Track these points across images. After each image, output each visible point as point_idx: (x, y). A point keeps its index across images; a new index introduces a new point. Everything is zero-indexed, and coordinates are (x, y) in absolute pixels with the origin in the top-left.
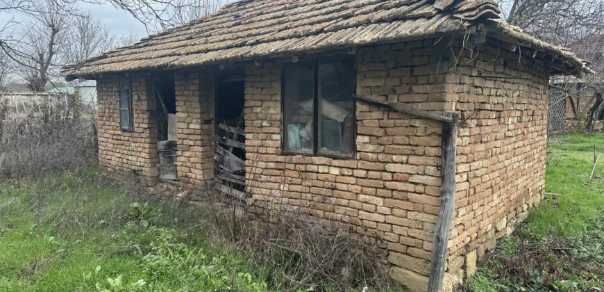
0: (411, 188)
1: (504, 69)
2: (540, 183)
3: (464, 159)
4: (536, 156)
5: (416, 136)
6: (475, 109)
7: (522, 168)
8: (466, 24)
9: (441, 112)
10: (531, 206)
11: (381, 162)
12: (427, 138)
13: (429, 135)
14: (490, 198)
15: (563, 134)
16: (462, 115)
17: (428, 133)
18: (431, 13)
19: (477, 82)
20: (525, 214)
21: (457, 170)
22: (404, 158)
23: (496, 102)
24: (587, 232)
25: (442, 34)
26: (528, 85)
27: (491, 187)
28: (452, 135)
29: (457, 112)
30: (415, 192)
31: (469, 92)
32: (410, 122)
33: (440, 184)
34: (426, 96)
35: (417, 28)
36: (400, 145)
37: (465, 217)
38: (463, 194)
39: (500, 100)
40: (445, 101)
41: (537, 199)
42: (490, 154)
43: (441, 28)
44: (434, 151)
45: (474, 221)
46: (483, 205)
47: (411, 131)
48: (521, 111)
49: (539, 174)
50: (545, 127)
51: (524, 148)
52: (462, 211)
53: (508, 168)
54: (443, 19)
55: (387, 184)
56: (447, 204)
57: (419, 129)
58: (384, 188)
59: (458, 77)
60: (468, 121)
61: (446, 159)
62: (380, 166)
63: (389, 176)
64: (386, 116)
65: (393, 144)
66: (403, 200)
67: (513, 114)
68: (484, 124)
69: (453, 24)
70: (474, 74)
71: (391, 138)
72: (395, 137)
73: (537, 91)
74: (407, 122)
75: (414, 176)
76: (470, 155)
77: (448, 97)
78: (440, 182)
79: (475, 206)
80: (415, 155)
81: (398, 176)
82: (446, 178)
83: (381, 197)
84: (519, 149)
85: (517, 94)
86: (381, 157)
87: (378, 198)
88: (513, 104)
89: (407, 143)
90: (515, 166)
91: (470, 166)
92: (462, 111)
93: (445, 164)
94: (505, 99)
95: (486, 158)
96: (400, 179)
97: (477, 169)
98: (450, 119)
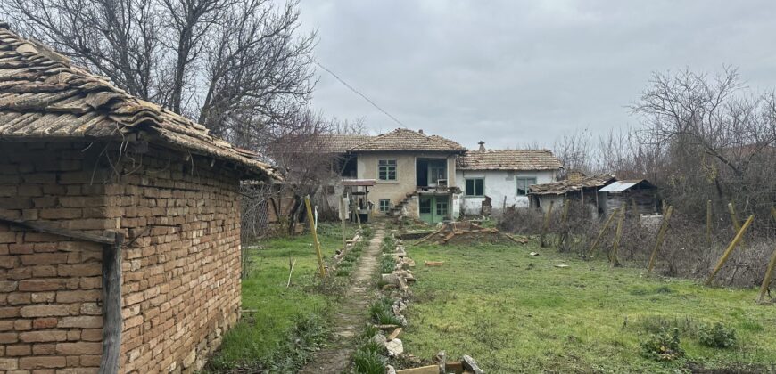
0: (61, 336)
1: (184, 175)
2: (235, 301)
3: (135, 287)
4: (229, 271)
5: (67, 264)
6: (147, 225)
7: (212, 287)
8: (123, 130)
9: (100, 232)
10: (225, 329)
11: (13, 306)
12: (83, 266)
13: (85, 262)
14: (173, 331)
15: (267, 239)
16: (131, 233)
17: (84, 259)
18: (80, 109)
19: (149, 192)
20: (219, 341)
21: (125, 302)
22: (50, 296)
23: (176, 214)
24: (279, 347)
25: (94, 138)
26: (215, 193)
27: (174, 316)
28: (115, 260)
29: (122, 231)
30: (66, 341)
31: (138, 205)
32: (58, 246)
33: (101, 325)
34: (80, 211)
35: (61, 126)
36: (44, 278)
37: (140, 361)
38: (134, 332)
39: (180, 211)
40: (106, 218)
41: (233, 319)
42: (170, 276)
43: (92, 131)
44: (92, 282)
45: (152, 363)
46: (164, 340)
47: (58, 258)
48: (208, 222)
49: (234, 290)
50: (238, 237)
51: (213, 264)
52: (134, 354)
53: (195, 290)
54: (96, 119)
55: (24, 336)
56: (112, 349)
57: (71, 255)
58: (20, 342)
59: (122, 187)
60: (139, 240)
61: (108, 290)
62: (12, 311)
63: (27, 325)
64: (19, 239)
65: (33, 277)
66: (49, 355)
67: (198, 226)
68: (160, 242)
69: (107, 128)
70: (143, 183)
71: (29, 270)
72: (35, 267)
73: (226, 199)
74: (53, 246)
75: (65, 319)
76: (143, 282)
77: (110, 213)
78: (102, 321)
79: (153, 343)
80: (67, 289)
81: (41, 322)
82: (109, 316)
83: (13, 357)
84: (207, 266)
85: (202, 203)
86: (12, 298)
87: (8, 360)
88: (197, 215)
89: (54, 274)
90: (203, 286)
91: (144, 295)
92: (129, 228)
93: (108, 298)
94: (186, 210)
95: (165, 281)
96: (44, 326)
97: (154, 297)
98: (113, 240)
